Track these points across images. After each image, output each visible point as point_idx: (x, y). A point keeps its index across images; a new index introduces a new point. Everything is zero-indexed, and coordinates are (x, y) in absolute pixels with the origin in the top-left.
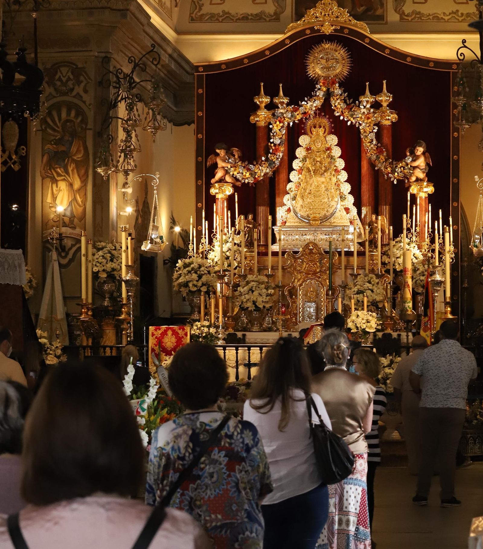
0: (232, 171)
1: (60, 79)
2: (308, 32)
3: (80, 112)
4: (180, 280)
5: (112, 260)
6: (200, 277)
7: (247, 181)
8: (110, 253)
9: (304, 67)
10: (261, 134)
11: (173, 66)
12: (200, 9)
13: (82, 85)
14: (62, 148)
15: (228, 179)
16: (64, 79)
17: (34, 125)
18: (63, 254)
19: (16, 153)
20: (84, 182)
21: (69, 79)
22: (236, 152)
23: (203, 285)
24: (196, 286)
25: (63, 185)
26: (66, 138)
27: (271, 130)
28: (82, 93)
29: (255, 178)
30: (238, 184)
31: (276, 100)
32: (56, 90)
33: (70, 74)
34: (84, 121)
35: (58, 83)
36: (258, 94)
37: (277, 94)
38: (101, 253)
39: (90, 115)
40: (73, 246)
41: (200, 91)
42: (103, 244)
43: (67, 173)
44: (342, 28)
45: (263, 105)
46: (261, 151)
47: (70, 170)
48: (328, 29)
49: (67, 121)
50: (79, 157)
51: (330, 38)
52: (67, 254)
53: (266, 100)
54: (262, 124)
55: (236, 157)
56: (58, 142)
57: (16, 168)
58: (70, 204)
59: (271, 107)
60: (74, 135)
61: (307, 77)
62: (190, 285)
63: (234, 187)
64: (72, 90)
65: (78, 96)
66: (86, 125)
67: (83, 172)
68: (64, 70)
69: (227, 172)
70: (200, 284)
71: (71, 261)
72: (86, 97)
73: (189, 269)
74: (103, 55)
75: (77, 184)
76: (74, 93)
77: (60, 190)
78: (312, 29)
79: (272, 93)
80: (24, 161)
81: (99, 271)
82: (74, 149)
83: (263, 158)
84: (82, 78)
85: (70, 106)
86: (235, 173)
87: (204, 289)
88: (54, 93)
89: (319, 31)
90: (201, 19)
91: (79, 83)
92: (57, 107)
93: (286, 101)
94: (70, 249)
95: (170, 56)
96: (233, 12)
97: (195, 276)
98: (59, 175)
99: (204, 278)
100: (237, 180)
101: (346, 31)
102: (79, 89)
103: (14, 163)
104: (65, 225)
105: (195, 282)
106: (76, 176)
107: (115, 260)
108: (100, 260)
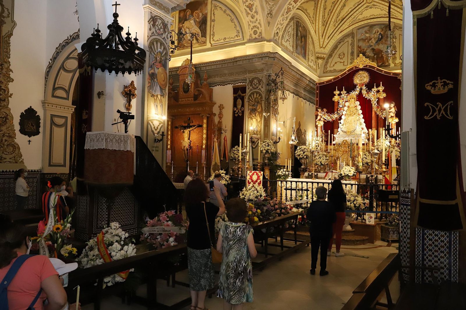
0: (323, 116)
1: (254, 84)
2: (354, 68)
3: (260, 95)
4: (297, 154)
5: (268, 146)
6: (304, 153)
7: (329, 120)
8: (268, 143)
9: (353, 81)
10: (336, 104)
11: (311, 85)
12: (327, 69)
13: (261, 85)
14: (254, 107)
15: (322, 119)
16: (255, 84)
17: (246, 100)
18: (254, 144)
19: (241, 110)
20: (261, 119)
21: (257, 84)
22: (325, 110)
23: (305, 155)
24: (302, 156)
25: (254, 120)
26: (256, 104)
27: (339, 102)
28: (261, 88)
29: (332, 119)
30: (326, 121)
31: (342, 92)
32: (253, 87)
33: (257, 82)
34: (261, 98)
35: (254, 85)
36: (335, 90)
37: (342, 90)
38: (264, 143)
39: (263, 95)
40: (257, 141)
41: (317, 91)
42: (266, 140)
43: (256, 116)
44: (367, 65)
45: (337, 94)
46: (336, 109)
47: (257, 115)
48: (361, 67)
49: (256, 98)
50: (259, 110)
51: (362, 70)
52: (255, 144)
53: (338, 92)
54: (336, 101)
55: (325, 112)
56: (253, 105)
57: (240, 115)
58: (257, 127)
59: (340, 95)
60: (258, 102)
61: (354, 84)
62: (301, 155)
63: (324, 122)
64: (258, 87)
65: (260, 89)
66: (262, 99)
67: (261, 115)
68: (255, 81)
69: (321, 117)
70: (304, 155)
71: (256, 146)
72: (262, 90)
73: (301, 150)
74: (268, 74)
75: (259, 120)
76: (258, 88)
77: (253, 122)
78: (356, 67)
79: (340, 90)
80: (243, 112)
81: (262, 150)
82: (258, 108)
83: (336, 112)
84: (261, 83)
85: (257, 93)
86: (324, 117)
87: (305, 157)
88: (252, 89)
89: (358, 67)
90: (327, 72)
91: (260, 84)
92: (253, 93)
93: (345, 92)
94: (256, 142)
95: (309, 81)
96: (337, 69)
97: (302, 152)
98: (253, 117)
99: (305, 153)
100: (326, 120)
101: (368, 66)
102: (260, 87)
103: (240, 113)
104: (254, 134)
105: (302, 155)
106: (259, 117)
107: (269, 146)
108: (263, 146)
